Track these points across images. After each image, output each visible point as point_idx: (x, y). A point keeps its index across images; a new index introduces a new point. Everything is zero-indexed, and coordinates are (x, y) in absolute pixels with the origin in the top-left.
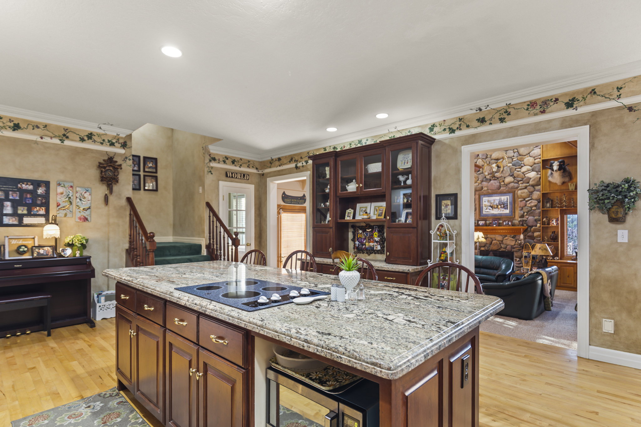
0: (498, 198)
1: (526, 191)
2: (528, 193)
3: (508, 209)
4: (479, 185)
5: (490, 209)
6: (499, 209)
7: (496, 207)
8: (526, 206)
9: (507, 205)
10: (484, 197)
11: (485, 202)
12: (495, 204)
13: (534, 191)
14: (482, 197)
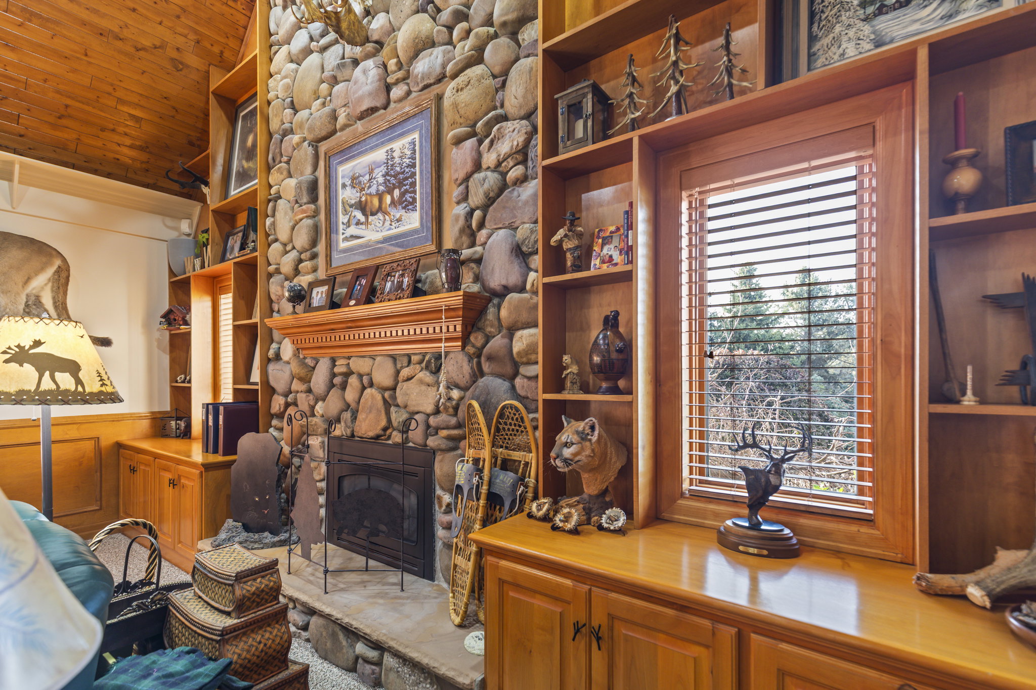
0: (379, 155)
1: (478, 70)
2: (490, 82)
3: (414, 209)
4: (324, 104)
5: (358, 223)
6: (386, 213)
7: (376, 202)
8: (477, 166)
9: (413, 184)
10: (341, 163)
11: (344, 186)
12: (373, 190)
13: (517, 59)
14: (334, 162)
